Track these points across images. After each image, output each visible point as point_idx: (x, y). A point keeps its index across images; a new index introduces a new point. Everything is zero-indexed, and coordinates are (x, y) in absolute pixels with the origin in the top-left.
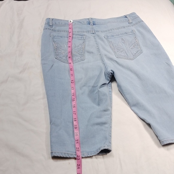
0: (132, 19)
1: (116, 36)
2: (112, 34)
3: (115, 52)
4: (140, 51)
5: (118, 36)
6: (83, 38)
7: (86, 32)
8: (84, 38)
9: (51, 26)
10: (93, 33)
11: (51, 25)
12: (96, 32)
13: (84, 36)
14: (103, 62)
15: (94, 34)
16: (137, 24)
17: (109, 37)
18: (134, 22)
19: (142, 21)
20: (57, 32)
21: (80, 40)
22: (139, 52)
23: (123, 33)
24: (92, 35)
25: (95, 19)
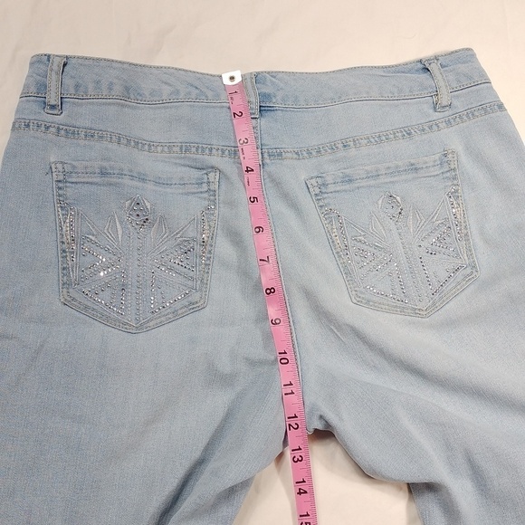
0: (454, 85)
1: (364, 183)
2: (347, 171)
3: (348, 273)
4: (468, 271)
5: (372, 182)
6: (205, 187)
7: (223, 152)
9: (53, 107)
11: (53, 103)
12: (267, 161)
16: (470, 114)
17: (331, 188)
18: (459, 105)
19: (501, 107)
20: (82, 142)
21: (190, 197)
22: (460, 274)
23: (397, 167)
25: (273, 74)
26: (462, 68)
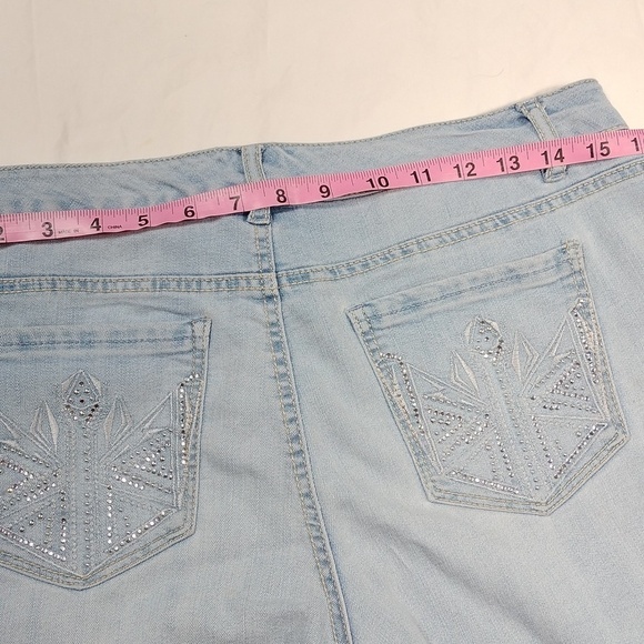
1: (439, 306)
2: (411, 292)
3: (420, 453)
4: (611, 432)
5: (451, 304)
6: (188, 345)
7: (218, 284)
8: (199, 345)
10: (270, 298)
12: (287, 289)
13: (198, 326)
14: (326, 562)
15: (271, 306)
16: (600, 181)
17: (387, 321)
22: (597, 441)
23: (488, 276)
24: (259, 308)
26: (581, 111)
